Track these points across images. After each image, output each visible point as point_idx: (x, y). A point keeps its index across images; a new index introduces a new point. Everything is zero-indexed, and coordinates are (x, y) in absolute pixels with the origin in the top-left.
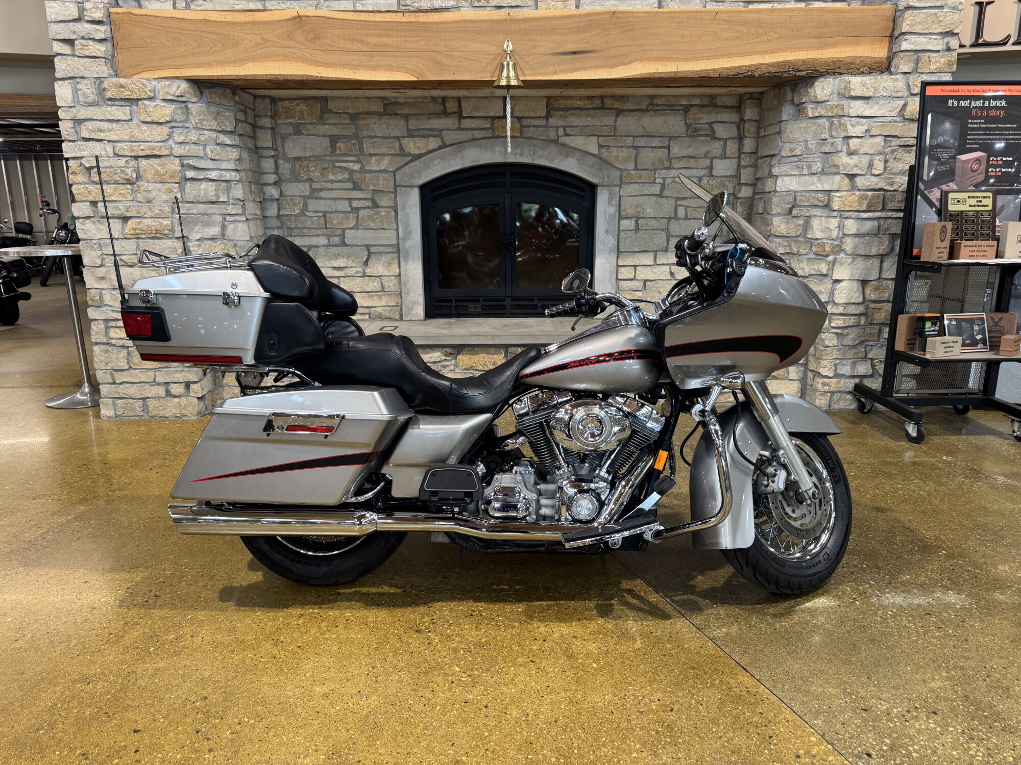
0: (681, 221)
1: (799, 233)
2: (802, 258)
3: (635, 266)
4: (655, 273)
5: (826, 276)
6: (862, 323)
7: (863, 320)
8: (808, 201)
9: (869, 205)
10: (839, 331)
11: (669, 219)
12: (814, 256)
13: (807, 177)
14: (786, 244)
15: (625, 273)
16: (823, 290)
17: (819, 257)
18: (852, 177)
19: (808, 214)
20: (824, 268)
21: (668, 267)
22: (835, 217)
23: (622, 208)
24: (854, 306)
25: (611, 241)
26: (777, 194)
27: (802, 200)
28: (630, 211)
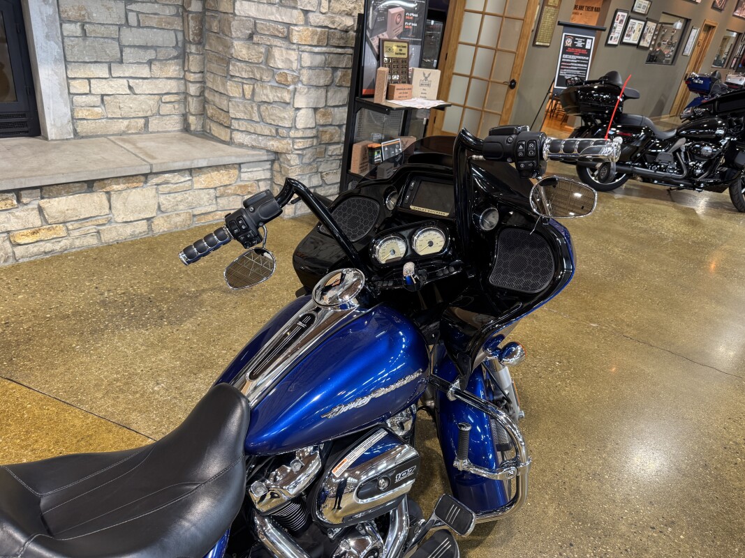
0: (133, 29)
1: (260, 61)
2: (265, 84)
3: (89, 79)
4: (112, 87)
5: (288, 104)
6: (315, 144)
7: (315, 141)
8: (269, 30)
9: (318, 41)
10: (300, 152)
11: (120, 26)
12: (276, 85)
13: (266, 6)
14: (248, 69)
15: (78, 86)
16: (287, 116)
17: (281, 86)
18: (306, 12)
19: (269, 43)
20: (287, 97)
21: (125, 80)
22: (294, 50)
23: (61, 9)
24: (309, 131)
25: (56, 49)
26: (236, 18)
27: (263, 29)
28: (72, 14)
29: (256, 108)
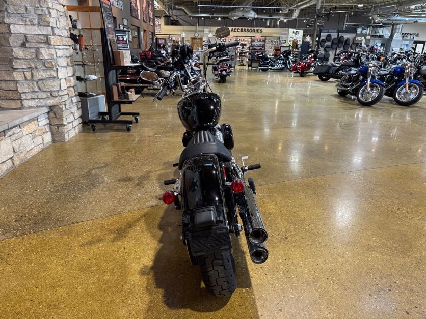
1: (33, 57)
2: (39, 70)
7: (67, 97)
8: (35, 39)
12: (44, 68)
13: (31, 26)
16: (56, 85)
17: (49, 68)
18: (52, 28)
19: (36, 47)
20: (54, 74)
22: (52, 48)
24: (65, 91)
26: (12, 35)
27: (31, 39)
29: (35, 84)
